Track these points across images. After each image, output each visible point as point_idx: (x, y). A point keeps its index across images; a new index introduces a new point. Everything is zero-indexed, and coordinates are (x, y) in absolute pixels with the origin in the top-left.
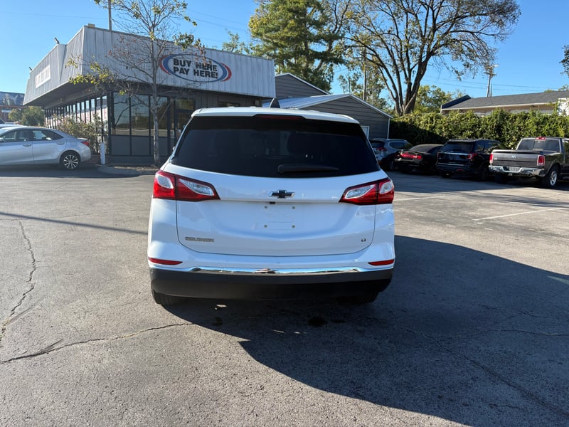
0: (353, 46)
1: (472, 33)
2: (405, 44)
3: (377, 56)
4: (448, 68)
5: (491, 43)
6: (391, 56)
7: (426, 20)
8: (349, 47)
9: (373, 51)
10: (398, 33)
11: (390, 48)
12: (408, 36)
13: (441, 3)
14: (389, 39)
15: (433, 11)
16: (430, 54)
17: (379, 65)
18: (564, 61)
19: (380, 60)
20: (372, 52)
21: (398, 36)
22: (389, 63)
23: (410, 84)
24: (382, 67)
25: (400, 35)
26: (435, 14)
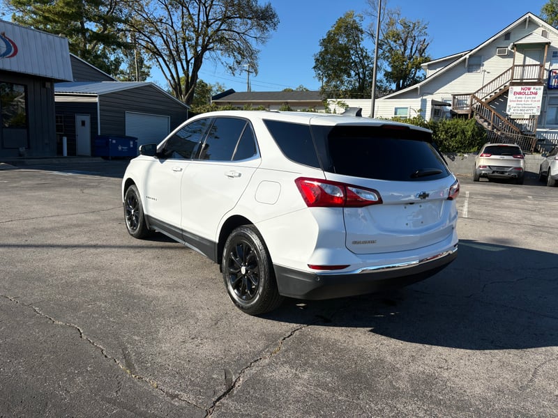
0: (126, 30)
1: (238, 33)
2: (181, 35)
3: (152, 43)
4: (222, 63)
5: (254, 45)
6: (167, 46)
7: (199, 15)
8: (122, 30)
9: (148, 38)
10: (172, 23)
11: (165, 38)
12: (185, 28)
13: (212, 2)
14: (161, 27)
15: (206, 8)
16: (205, 48)
17: (154, 53)
18: (314, 68)
19: (156, 48)
20: (146, 39)
21: (172, 27)
22: (165, 52)
23: (187, 76)
24: (157, 55)
25: (174, 25)
26: (207, 10)
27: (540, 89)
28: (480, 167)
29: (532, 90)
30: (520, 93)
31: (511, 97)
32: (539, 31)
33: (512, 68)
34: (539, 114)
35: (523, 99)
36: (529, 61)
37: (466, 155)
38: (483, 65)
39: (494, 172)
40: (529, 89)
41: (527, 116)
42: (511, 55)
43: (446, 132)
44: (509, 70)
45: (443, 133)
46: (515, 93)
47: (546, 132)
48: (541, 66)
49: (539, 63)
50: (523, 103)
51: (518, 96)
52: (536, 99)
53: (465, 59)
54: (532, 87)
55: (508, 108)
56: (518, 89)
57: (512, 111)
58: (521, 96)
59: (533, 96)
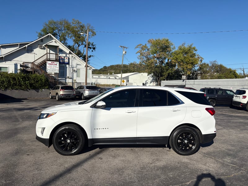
27: (58, 63)
28: (61, 95)
29: (55, 63)
30: (51, 64)
31: (48, 65)
32: (54, 41)
33: (47, 54)
34: (58, 72)
35: (52, 67)
36: (51, 52)
37: (43, 90)
38: (33, 51)
39: (66, 96)
40: (54, 63)
41: (53, 73)
42: (44, 49)
43: (34, 80)
44: (45, 54)
45: (33, 80)
46: (49, 64)
47: (61, 79)
48: (56, 54)
49: (55, 53)
50: (52, 68)
51: (50, 65)
52: (57, 67)
53: (26, 47)
54: (55, 62)
55: (47, 70)
56: (50, 62)
57: (49, 71)
58: (51, 65)
59: (56, 65)
